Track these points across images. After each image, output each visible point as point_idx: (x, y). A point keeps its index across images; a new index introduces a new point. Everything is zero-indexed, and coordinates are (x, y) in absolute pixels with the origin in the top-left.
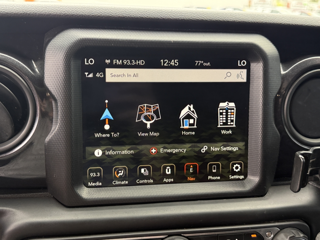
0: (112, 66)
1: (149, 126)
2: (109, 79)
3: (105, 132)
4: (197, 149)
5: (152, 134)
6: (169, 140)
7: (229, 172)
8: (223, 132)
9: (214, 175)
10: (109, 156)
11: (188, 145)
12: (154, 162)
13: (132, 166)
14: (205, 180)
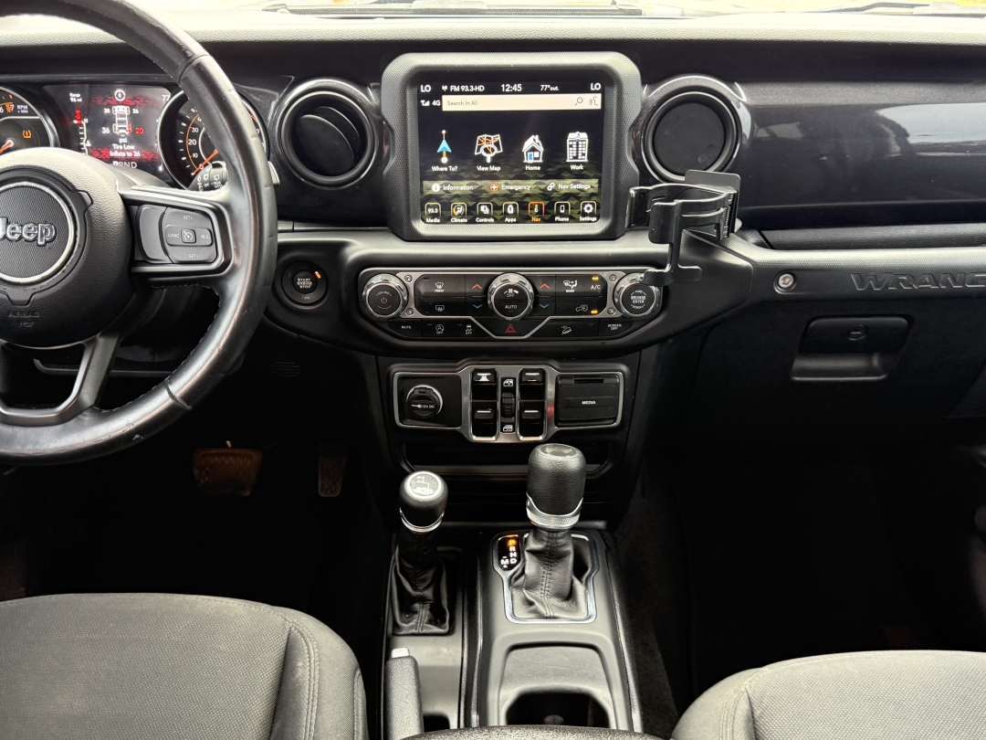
0: (449, 93)
1: (489, 160)
2: (446, 108)
3: (441, 165)
4: (543, 187)
5: (493, 168)
6: (512, 176)
7: (579, 213)
8: (573, 167)
9: (562, 215)
10: (447, 192)
11: (533, 182)
12: (494, 200)
13: (471, 204)
14: (552, 221)
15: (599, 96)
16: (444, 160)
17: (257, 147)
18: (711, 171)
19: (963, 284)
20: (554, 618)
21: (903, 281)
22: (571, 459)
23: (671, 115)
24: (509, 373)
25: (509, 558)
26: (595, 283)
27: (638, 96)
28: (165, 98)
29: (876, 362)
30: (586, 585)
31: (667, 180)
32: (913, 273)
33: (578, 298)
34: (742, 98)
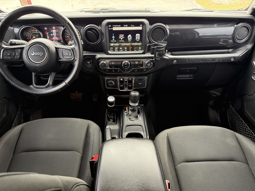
0: (114, 27)
1: (122, 39)
2: (113, 30)
3: (113, 40)
4: (131, 44)
5: (122, 41)
6: (126, 42)
7: (138, 49)
8: (137, 40)
9: (135, 50)
10: (114, 45)
11: (130, 43)
12: (123, 47)
13: (119, 48)
14: (133, 51)
15: (142, 27)
16: (113, 39)
17: (79, 38)
18: (162, 41)
19: (207, 61)
20: (134, 121)
21: (196, 61)
22: (137, 94)
23: (155, 31)
24: (126, 79)
25: (126, 111)
26: (141, 62)
27: (149, 27)
28: (62, 28)
29: (192, 75)
30: (140, 115)
31: (154, 43)
32: (198, 59)
33: (138, 65)
34: (168, 27)
